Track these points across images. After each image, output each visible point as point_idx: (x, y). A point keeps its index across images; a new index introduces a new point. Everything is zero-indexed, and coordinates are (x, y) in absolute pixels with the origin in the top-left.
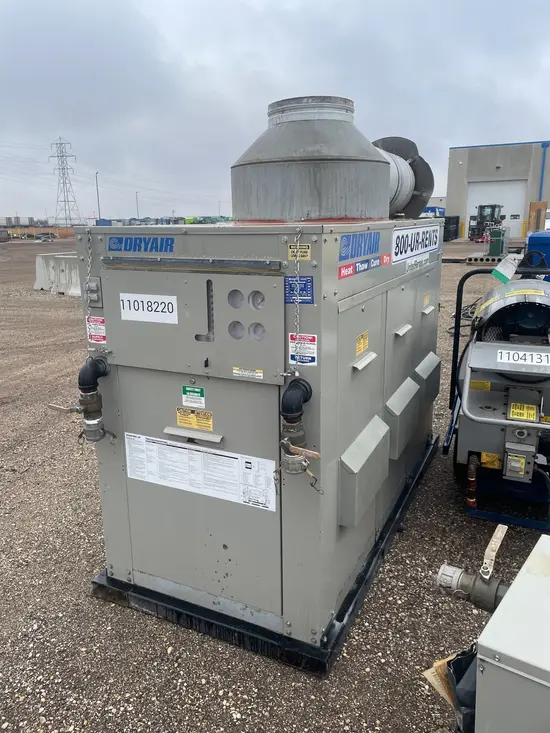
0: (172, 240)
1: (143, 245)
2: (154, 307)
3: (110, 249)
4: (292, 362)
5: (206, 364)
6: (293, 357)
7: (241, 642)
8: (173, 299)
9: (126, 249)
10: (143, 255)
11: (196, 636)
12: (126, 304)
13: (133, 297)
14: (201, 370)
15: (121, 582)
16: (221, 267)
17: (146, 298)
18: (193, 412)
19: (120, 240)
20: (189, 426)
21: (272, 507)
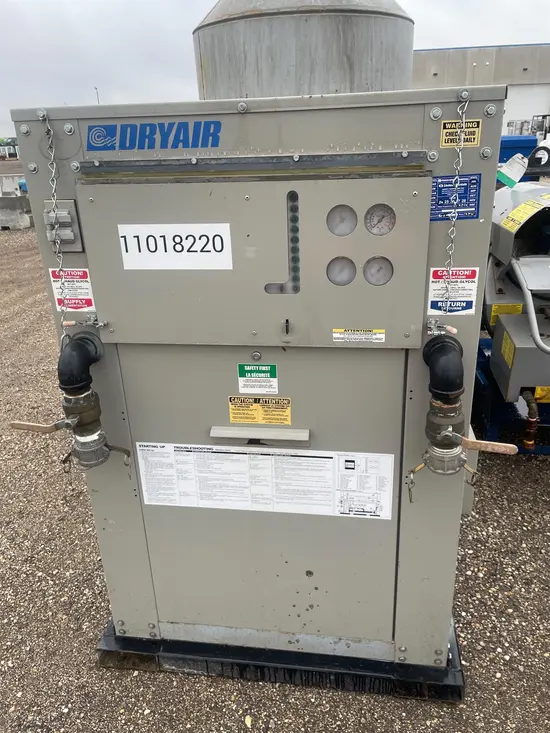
0: (218, 125)
1: (158, 137)
2: (187, 244)
3: (91, 148)
4: (432, 312)
5: (287, 328)
6: (435, 305)
7: (339, 683)
8: (224, 229)
9: (123, 146)
10: (158, 154)
11: (272, 690)
12: (132, 242)
13: (143, 230)
14: (277, 340)
15: (141, 640)
16: (315, 167)
17: (170, 230)
18: (257, 401)
19: (110, 131)
20: (250, 421)
21: (386, 513)
